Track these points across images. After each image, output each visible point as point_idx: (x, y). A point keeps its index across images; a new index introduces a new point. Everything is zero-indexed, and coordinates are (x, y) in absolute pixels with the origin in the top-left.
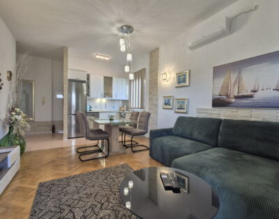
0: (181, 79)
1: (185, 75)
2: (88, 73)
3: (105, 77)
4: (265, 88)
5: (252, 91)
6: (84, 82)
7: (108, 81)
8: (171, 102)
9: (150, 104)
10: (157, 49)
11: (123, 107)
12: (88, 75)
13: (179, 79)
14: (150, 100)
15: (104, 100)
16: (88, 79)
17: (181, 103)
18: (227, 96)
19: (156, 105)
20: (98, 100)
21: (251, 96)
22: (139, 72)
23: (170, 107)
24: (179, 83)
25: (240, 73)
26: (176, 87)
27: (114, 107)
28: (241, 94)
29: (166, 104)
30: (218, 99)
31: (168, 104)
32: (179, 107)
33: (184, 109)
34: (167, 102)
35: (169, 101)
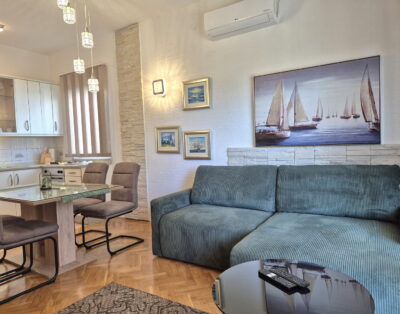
0: (194, 95)
1: (202, 87)
4: (331, 115)
5: (314, 120)
8: (175, 138)
9: (123, 145)
10: (134, 26)
13: (190, 94)
14: (124, 135)
17: (197, 141)
18: (280, 127)
19: (141, 147)
21: (313, 127)
23: (175, 149)
24: (190, 101)
25: (296, 89)
26: (185, 110)
28: (298, 124)
29: (163, 143)
30: (265, 131)
31: (168, 143)
32: (193, 149)
33: (204, 151)
34: (166, 140)
35: (170, 137)
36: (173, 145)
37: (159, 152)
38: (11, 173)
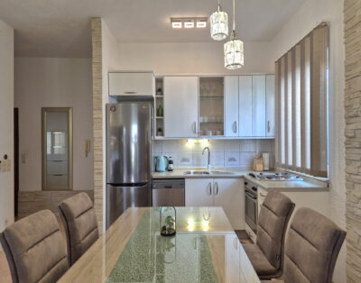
2: (158, 74)
3: (203, 80)
6: (150, 99)
7: (212, 90)
11: (261, 157)
12: (160, 81)
14: (350, 142)
15: (205, 143)
16: (160, 90)
20: (190, 144)
22: (302, 43)
27: (232, 159)
38: (211, 180)
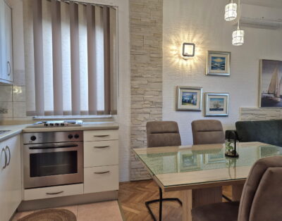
0: (216, 63)
1: (223, 58)
8: (197, 98)
9: (133, 102)
13: (213, 63)
14: (134, 91)
17: (216, 102)
18: (275, 95)
24: (213, 68)
29: (184, 102)
30: (267, 97)
31: (189, 102)
32: (213, 107)
33: (222, 110)
34: (187, 99)
35: (192, 97)
36: (194, 104)
37: (178, 110)
